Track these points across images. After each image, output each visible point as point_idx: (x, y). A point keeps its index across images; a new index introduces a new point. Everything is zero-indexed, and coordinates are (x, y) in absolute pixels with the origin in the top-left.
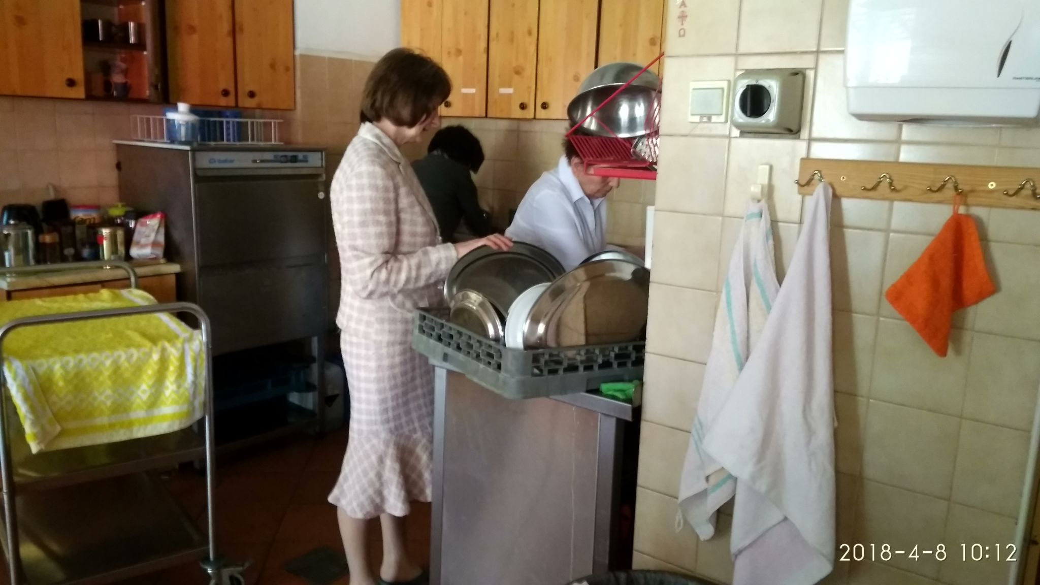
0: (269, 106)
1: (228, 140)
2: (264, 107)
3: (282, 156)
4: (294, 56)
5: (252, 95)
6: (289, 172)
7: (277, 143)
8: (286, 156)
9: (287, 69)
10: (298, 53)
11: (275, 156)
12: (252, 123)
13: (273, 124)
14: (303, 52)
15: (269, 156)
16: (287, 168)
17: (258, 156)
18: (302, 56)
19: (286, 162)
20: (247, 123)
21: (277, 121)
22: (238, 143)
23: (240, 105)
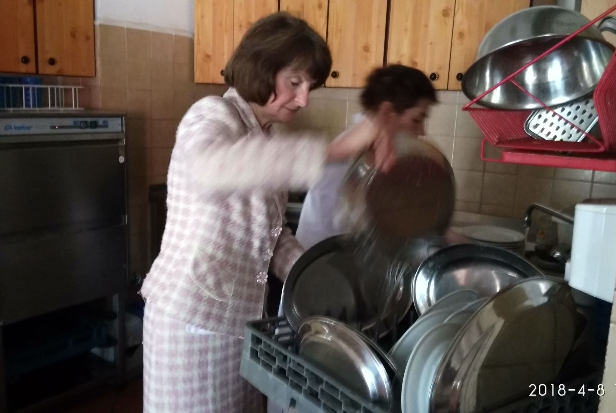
0: (70, 73)
1: (28, 105)
2: (64, 74)
3: (81, 122)
4: (94, 25)
5: (52, 62)
6: (89, 137)
7: (78, 108)
8: (86, 122)
9: (88, 38)
10: (97, 23)
11: (75, 122)
12: (52, 90)
13: (73, 89)
14: (103, 22)
15: (69, 122)
16: (88, 134)
17: (57, 122)
18: (101, 26)
19: (86, 127)
20: (47, 89)
21: (77, 87)
22: (37, 109)
23: (41, 71)
